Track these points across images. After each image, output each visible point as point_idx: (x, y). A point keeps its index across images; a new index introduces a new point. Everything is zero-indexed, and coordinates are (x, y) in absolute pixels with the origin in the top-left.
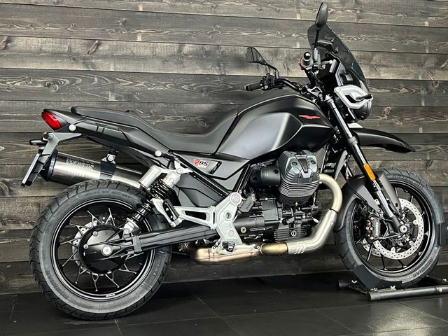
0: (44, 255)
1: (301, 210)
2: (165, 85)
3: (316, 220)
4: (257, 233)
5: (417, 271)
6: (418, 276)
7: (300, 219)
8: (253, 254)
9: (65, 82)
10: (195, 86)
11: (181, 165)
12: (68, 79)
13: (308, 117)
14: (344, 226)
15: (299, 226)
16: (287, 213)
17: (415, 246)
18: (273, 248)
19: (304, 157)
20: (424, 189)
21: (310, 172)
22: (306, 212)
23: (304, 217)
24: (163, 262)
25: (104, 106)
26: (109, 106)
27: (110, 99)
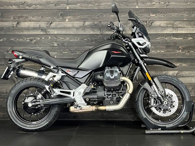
0: (9, 105)
1: (115, 92)
2: (77, 39)
3: (121, 97)
4: (94, 101)
5: (175, 123)
6: (175, 125)
7: (115, 96)
8: (94, 110)
10: (90, 39)
11: (62, 72)
12: (39, 38)
13: (115, 52)
14: (138, 100)
15: (115, 99)
16: (109, 93)
17: (173, 111)
18: (102, 108)
19: (113, 69)
20: (180, 85)
21: (114, 76)
22: (118, 93)
23: (117, 95)
24: (55, 111)
25: (53, 48)
26: (55, 48)
27: (55, 45)
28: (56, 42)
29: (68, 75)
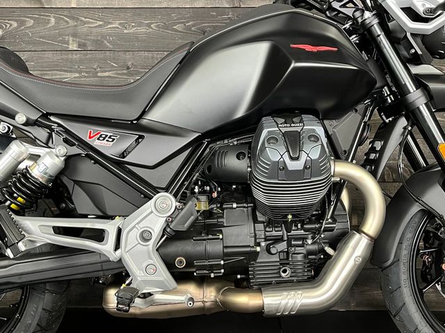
1: (302, 228)
2: (149, 25)
3: (329, 250)
4: (211, 268)
7: (302, 246)
8: (207, 304)
9: (11, 25)
10: (193, 26)
11: (66, 141)
14: (397, 260)
15: (299, 257)
16: (274, 233)
19: (296, 128)
21: (304, 157)
22: (315, 232)
23: (310, 242)
25: (64, 57)
26: (70, 56)
27: (71, 47)
28: (75, 35)
29: (95, 155)
